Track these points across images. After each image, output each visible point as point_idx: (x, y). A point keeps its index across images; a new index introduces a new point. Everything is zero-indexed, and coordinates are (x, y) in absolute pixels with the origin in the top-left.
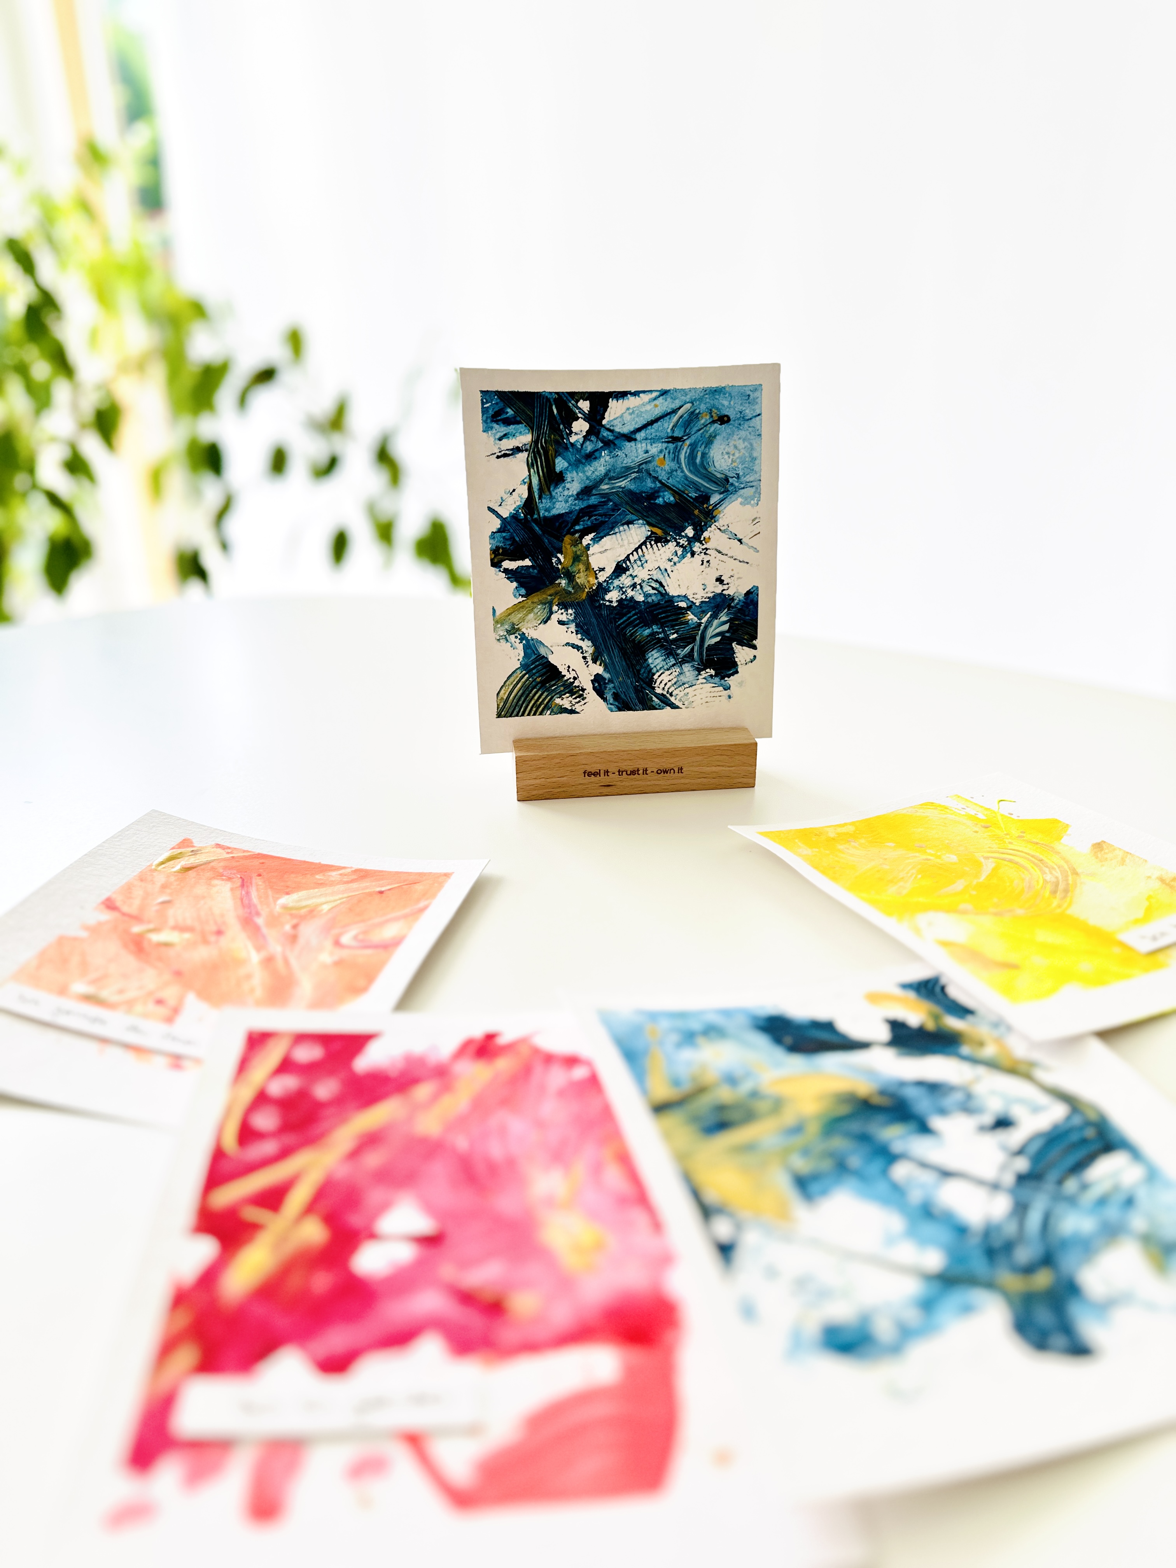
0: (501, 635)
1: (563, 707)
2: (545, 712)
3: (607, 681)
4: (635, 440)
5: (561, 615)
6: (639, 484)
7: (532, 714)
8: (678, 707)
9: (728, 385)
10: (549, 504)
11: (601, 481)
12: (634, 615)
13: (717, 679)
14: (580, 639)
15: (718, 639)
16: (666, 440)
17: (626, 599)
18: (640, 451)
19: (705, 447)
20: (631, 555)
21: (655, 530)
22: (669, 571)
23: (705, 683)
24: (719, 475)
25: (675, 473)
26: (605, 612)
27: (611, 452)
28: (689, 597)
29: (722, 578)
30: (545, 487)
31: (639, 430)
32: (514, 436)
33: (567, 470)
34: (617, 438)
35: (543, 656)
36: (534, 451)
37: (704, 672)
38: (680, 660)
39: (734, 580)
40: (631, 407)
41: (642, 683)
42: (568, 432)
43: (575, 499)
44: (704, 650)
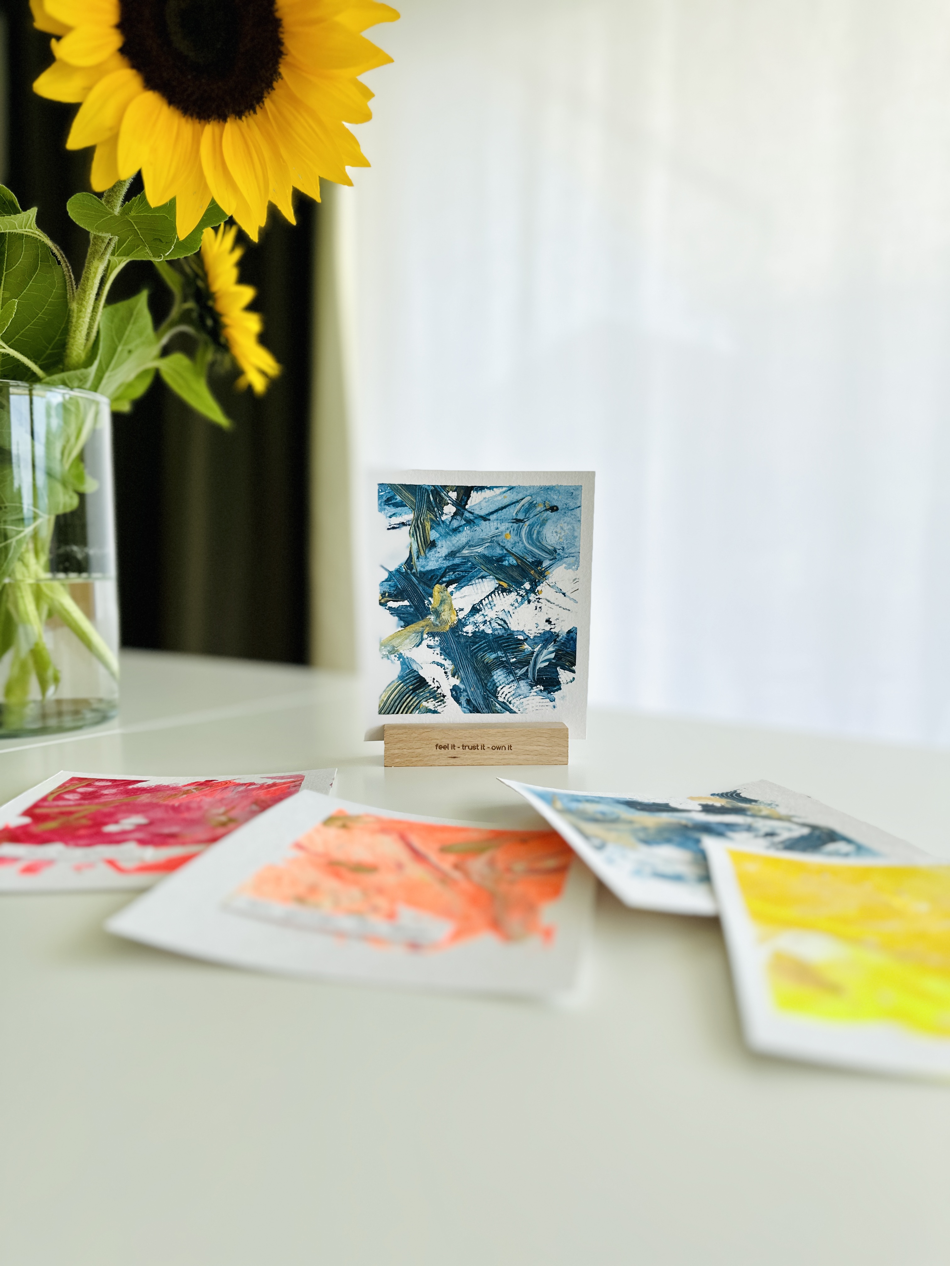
0: (384, 654)
1: (428, 708)
2: (415, 711)
3: (462, 691)
4: (489, 520)
5: (430, 641)
6: (491, 551)
7: (405, 712)
8: (515, 712)
9: (558, 485)
10: (424, 563)
11: (463, 547)
12: (484, 643)
13: (545, 693)
14: (444, 659)
15: (547, 663)
16: (512, 521)
17: (478, 632)
18: (492, 528)
19: (540, 527)
20: (483, 600)
21: (502, 583)
22: (511, 613)
23: (536, 695)
24: (549, 547)
25: (517, 544)
26: (462, 640)
27: (471, 528)
28: (525, 632)
29: (550, 620)
30: (422, 552)
31: (492, 513)
32: (401, 515)
33: (438, 539)
34: (476, 518)
35: (415, 670)
36: (415, 526)
37: (535, 687)
38: (517, 678)
39: (559, 622)
40: (487, 497)
41: (488, 693)
42: (440, 513)
43: (444, 560)
44: (535, 671)
